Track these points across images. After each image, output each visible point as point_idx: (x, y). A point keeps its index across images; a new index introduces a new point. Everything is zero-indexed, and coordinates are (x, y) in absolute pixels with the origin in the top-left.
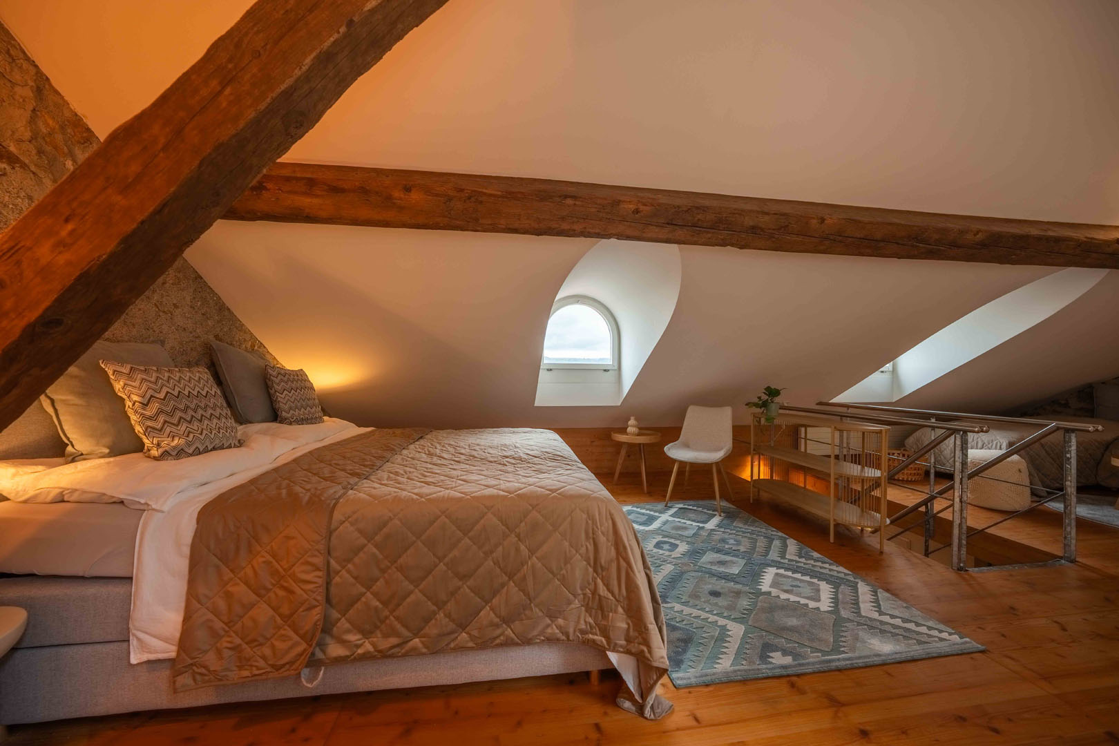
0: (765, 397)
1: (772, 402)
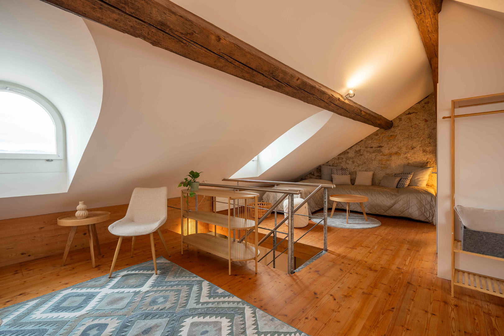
0: (189, 178)
1: (195, 182)
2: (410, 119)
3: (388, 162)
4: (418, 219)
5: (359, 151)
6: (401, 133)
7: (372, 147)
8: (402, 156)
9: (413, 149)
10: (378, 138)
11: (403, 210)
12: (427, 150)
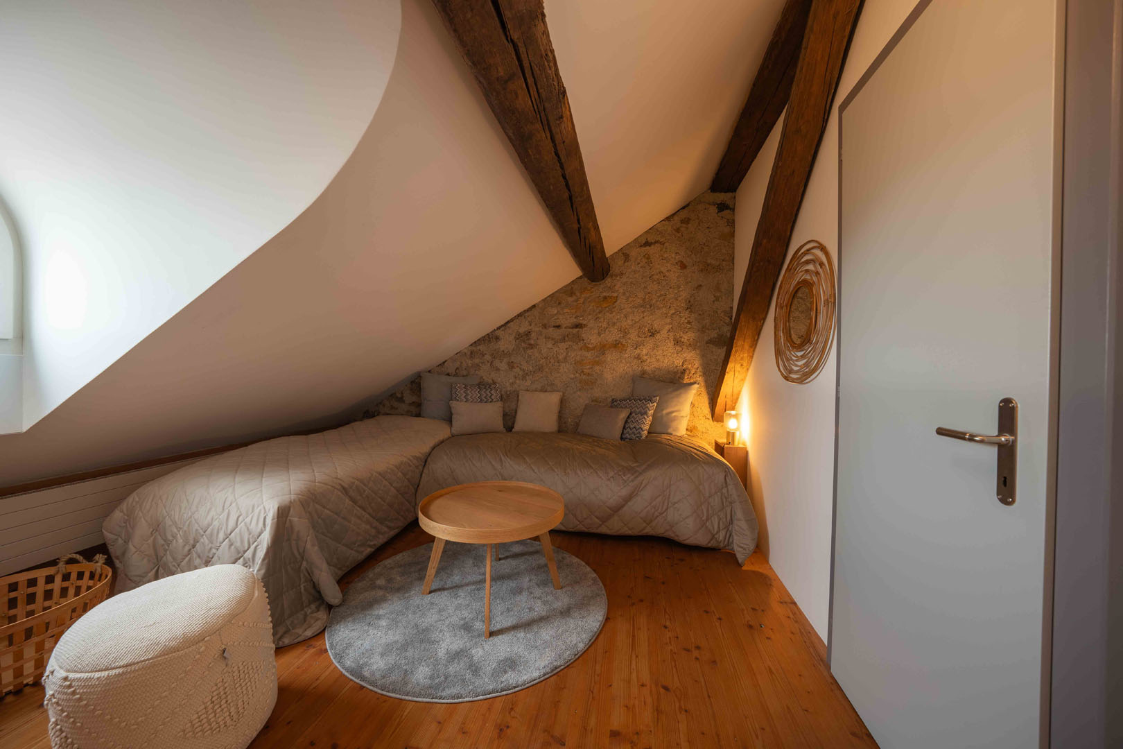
2: (648, 258)
3: (597, 368)
4: (690, 542)
5: (527, 335)
6: (627, 294)
7: (558, 327)
8: (630, 352)
9: (652, 335)
10: (573, 301)
11: (654, 513)
12: (682, 340)
